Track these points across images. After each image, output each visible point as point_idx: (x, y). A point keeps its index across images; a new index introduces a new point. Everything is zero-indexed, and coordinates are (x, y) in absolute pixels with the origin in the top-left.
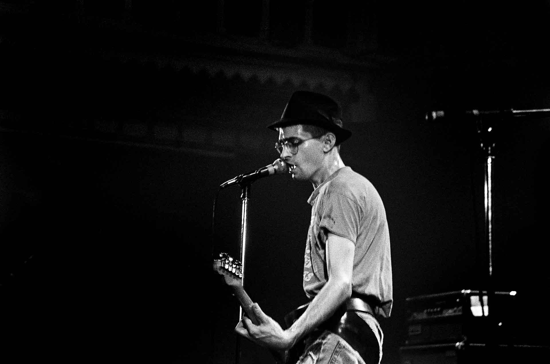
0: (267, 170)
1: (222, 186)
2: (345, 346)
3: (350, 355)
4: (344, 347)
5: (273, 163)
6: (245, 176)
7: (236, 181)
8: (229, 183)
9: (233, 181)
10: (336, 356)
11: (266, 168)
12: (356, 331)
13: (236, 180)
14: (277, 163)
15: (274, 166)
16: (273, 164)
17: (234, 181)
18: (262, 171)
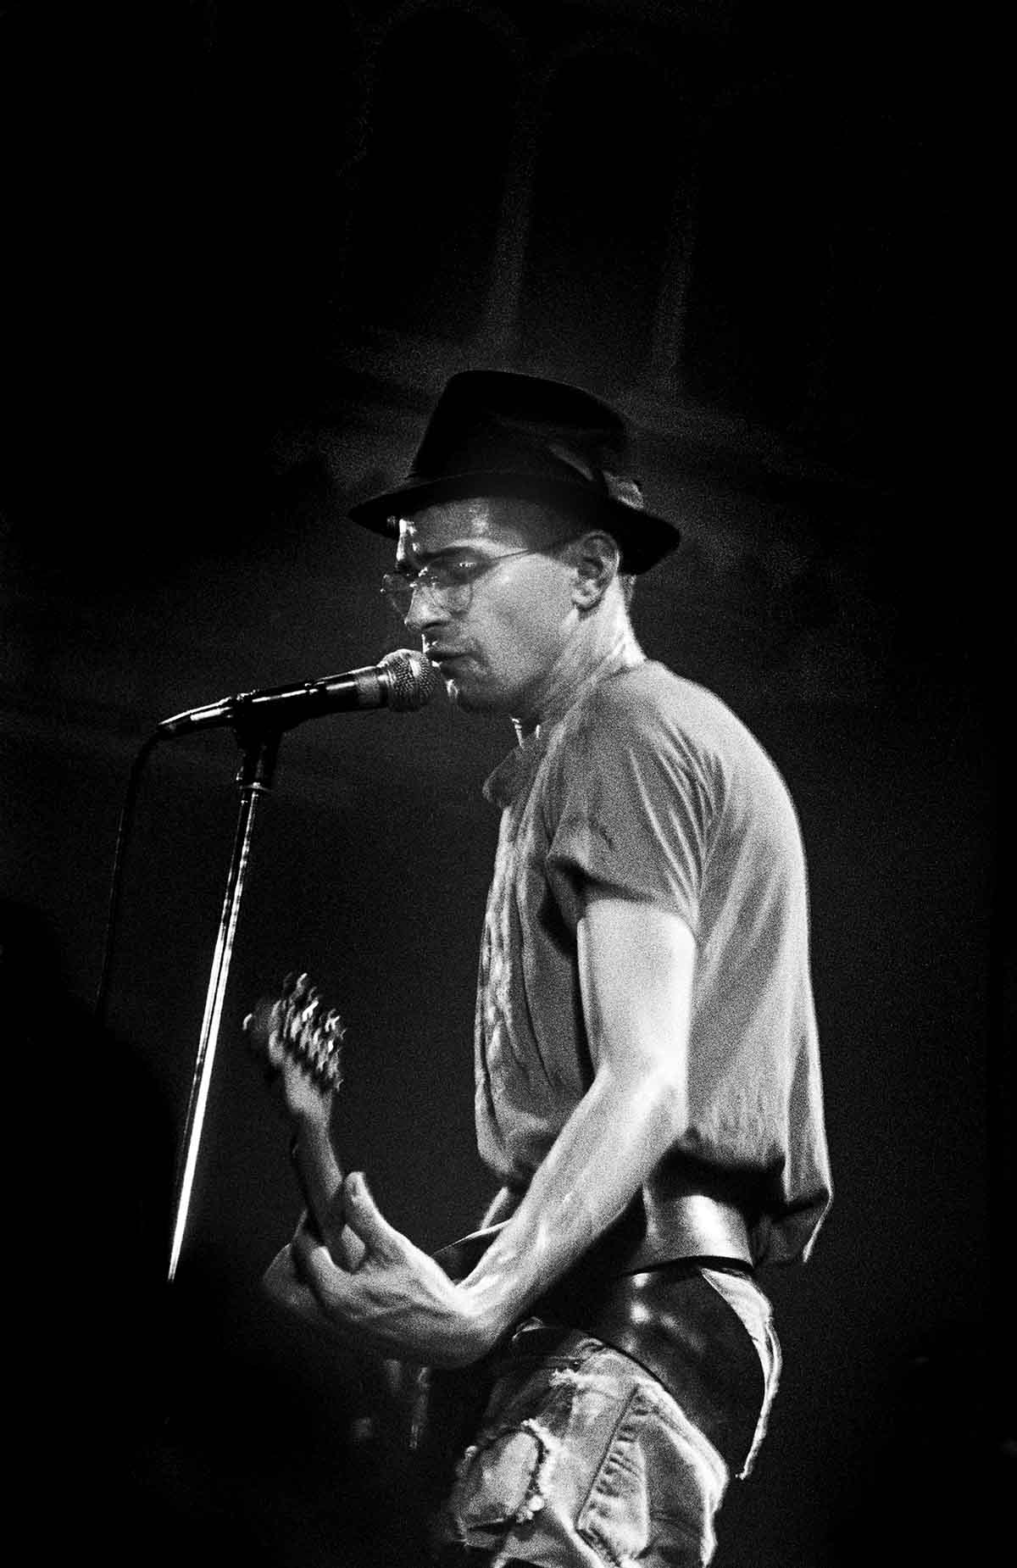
0: (351, 684)
1: (166, 724)
2: (661, 1406)
3: (675, 1438)
4: (656, 1410)
5: (378, 663)
6: (264, 699)
7: (226, 713)
8: (194, 718)
9: (214, 711)
10: (624, 1445)
11: (351, 678)
12: (695, 1342)
13: (227, 708)
14: (394, 666)
15: (379, 672)
16: (379, 666)
17: (218, 712)
18: (330, 688)
